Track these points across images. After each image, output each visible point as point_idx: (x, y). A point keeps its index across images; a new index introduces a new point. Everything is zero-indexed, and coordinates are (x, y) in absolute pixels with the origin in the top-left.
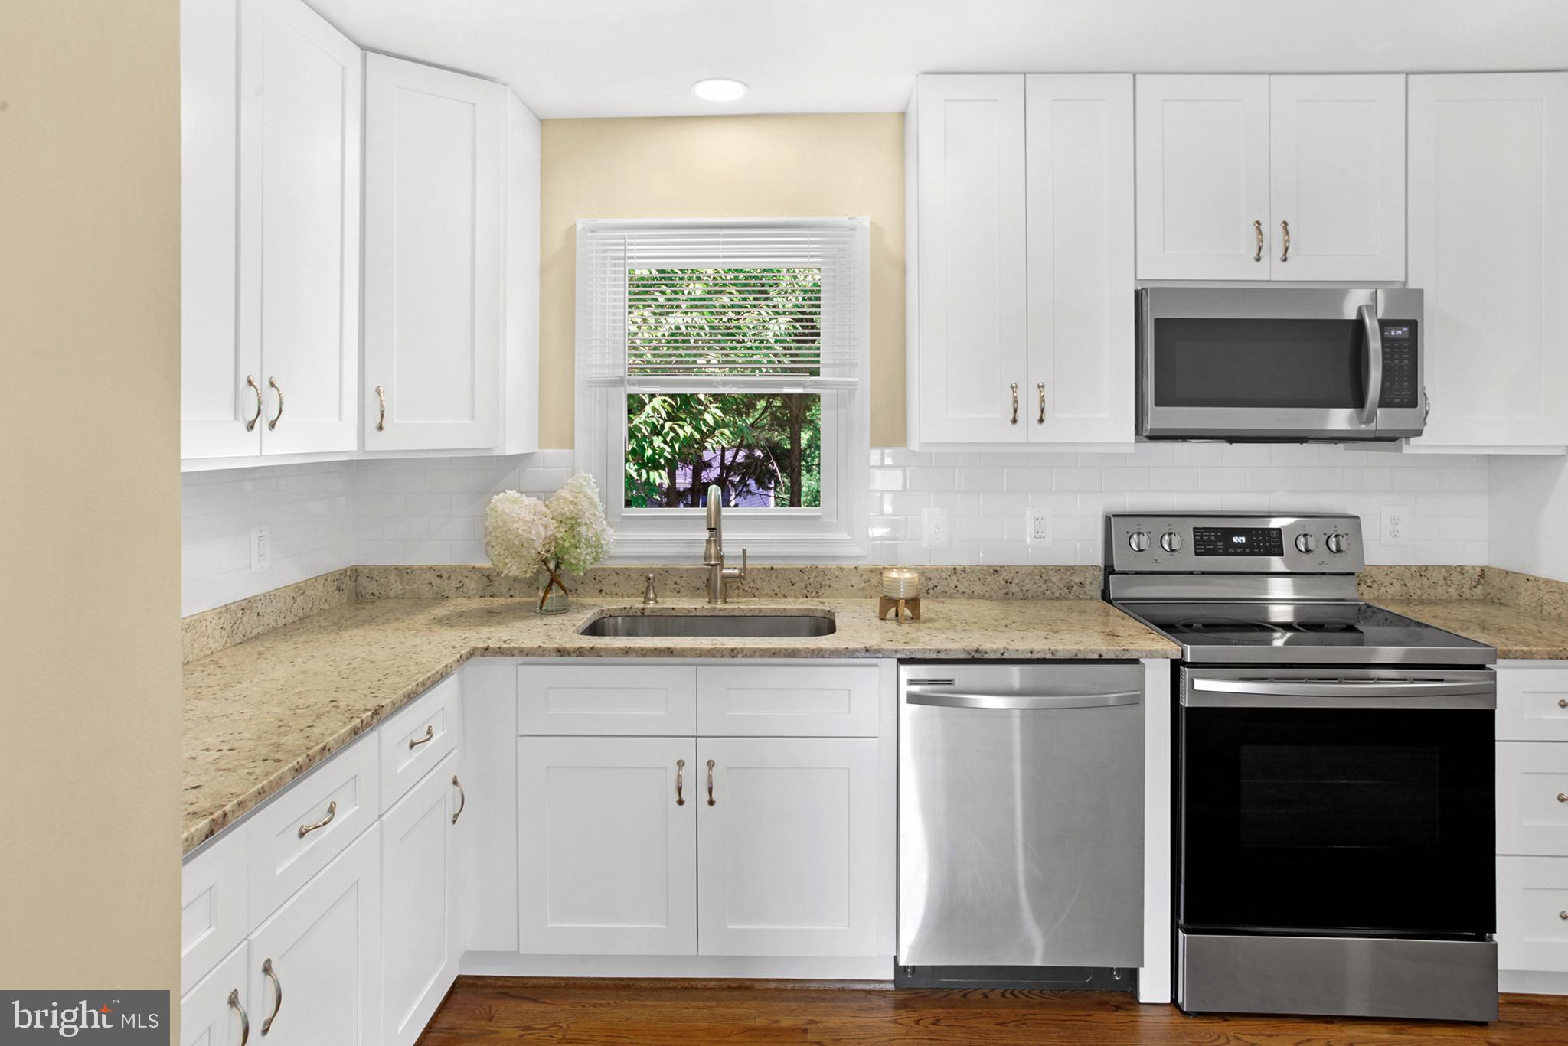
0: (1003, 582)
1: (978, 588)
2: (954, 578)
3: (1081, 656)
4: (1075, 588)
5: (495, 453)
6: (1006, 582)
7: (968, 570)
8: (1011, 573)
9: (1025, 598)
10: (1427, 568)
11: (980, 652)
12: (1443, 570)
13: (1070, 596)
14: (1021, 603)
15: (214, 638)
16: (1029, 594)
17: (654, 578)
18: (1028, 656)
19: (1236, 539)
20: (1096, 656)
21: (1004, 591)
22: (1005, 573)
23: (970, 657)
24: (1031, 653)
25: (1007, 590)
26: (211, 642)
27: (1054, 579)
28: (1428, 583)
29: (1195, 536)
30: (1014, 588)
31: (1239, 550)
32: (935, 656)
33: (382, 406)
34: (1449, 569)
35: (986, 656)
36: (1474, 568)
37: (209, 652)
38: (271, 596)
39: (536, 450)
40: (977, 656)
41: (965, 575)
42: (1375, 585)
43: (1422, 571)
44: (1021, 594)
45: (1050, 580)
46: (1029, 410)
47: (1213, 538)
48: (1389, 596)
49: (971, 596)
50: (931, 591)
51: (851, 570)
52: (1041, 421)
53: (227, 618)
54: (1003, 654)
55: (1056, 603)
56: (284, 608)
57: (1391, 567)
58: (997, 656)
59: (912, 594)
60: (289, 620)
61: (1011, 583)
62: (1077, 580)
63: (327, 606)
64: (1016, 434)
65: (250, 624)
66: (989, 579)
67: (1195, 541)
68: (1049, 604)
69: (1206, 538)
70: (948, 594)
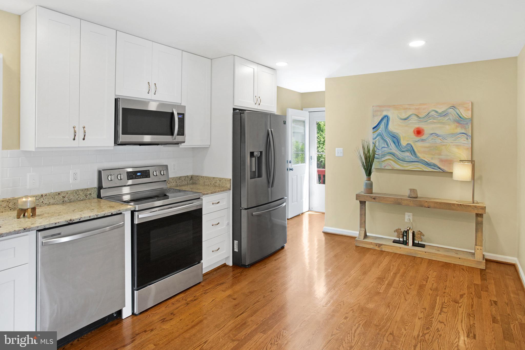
0: (62, 197)
1: (52, 201)
2: (42, 199)
3: (106, 215)
4: (88, 195)
6: (63, 197)
7: (48, 195)
8: (65, 194)
9: (70, 202)
10: (181, 177)
11: (72, 220)
12: (184, 177)
13: (87, 199)
14: (68, 204)
16: (72, 200)
18: (89, 218)
19: (138, 174)
20: (110, 214)
21: (62, 201)
22: (62, 194)
23: (68, 223)
24: (90, 217)
25: (64, 200)
27: (81, 194)
28: (181, 181)
29: (127, 174)
30: (66, 199)
31: (139, 177)
32: (54, 225)
34: (185, 177)
35: (74, 222)
36: (190, 176)
40: (71, 222)
41: (46, 197)
42: (170, 183)
43: (180, 178)
44: (69, 201)
45: (79, 194)
46: (80, 135)
47: (132, 174)
48: (173, 186)
49: (49, 204)
54: (80, 220)
55: (82, 202)
57: (173, 178)
58: (78, 220)
59: (33, 206)
61: (65, 197)
62: (89, 193)
64: (75, 144)
66: (56, 197)
67: (127, 176)
68: (79, 203)
69: (130, 175)
70: (39, 205)
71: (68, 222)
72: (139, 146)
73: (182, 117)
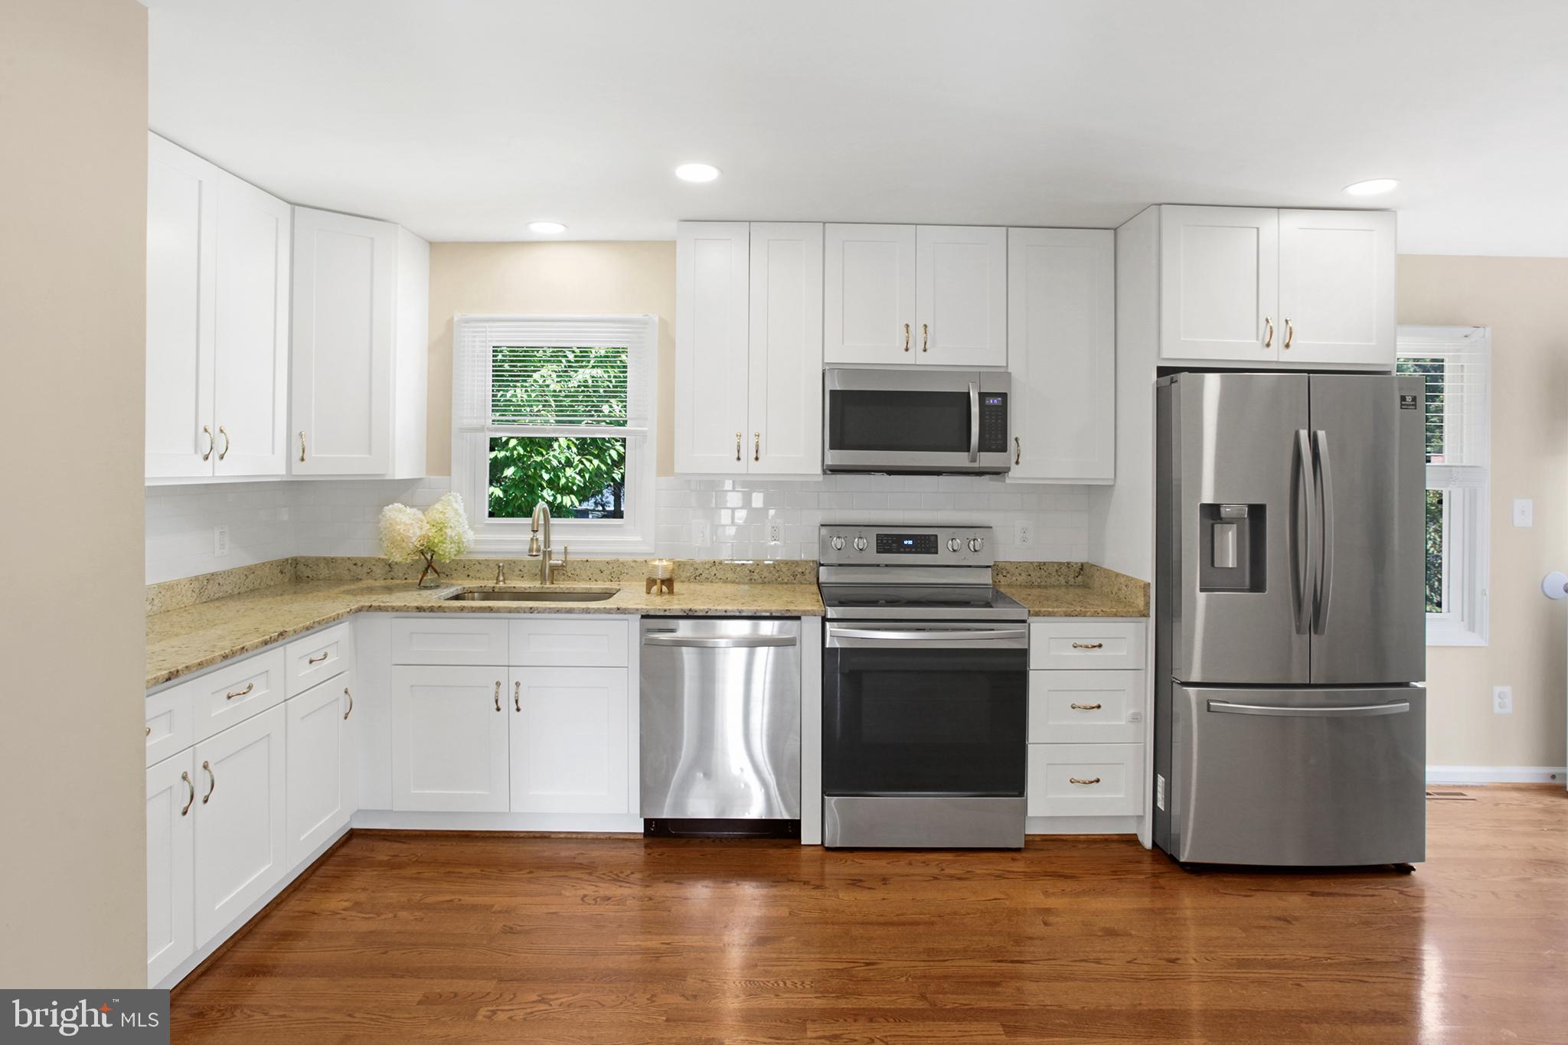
0: (748, 571)
1: (730, 576)
2: (714, 568)
3: (758, 614)
4: (799, 576)
5: (387, 478)
7: (723, 563)
8: (753, 565)
9: (764, 583)
10: (1044, 563)
12: (1056, 565)
13: (795, 581)
14: (760, 586)
15: (187, 596)
16: (766, 580)
17: (503, 566)
18: (724, 614)
19: (906, 542)
20: (768, 614)
21: (749, 578)
22: (749, 566)
24: (726, 611)
25: (751, 578)
26: (185, 599)
27: (784, 570)
28: (1045, 574)
29: (877, 540)
30: (756, 576)
31: (907, 550)
32: (662, 613)
33: (303, 445)
34: (1060, 564)
35: (696, 614)
36: (1076, 563)
37: (183, 606)
38: (229, 573)
39: (424, 476)
40: (690, 614)
41: (721, 567)
42: (1009, 575)
43: (1041, 566)
44: (760, 580)
45: (781, 571)
46: (749, 451)
47: (890, 542)
48: (1018, 584)
49: (726, 581)
50: (697, 578)
51: (642, 562)
52: (757, 459)
53: (196, 585)
54: (707, 612)
55: (785, 586)
56: (239, 581)
57: (1020, 562)
58: (704, 614)
59: (667, 576)
60: (243, 590)
61: (753, 571)
62: (800, 570)
63: (272, 584)
64: (739, 466)
65: (212, 590)
66: (738, 569)
67: (877, 543)
68: (780, 587)
69: (885, 541)
72: (886, 477)
73: (1000, 404)
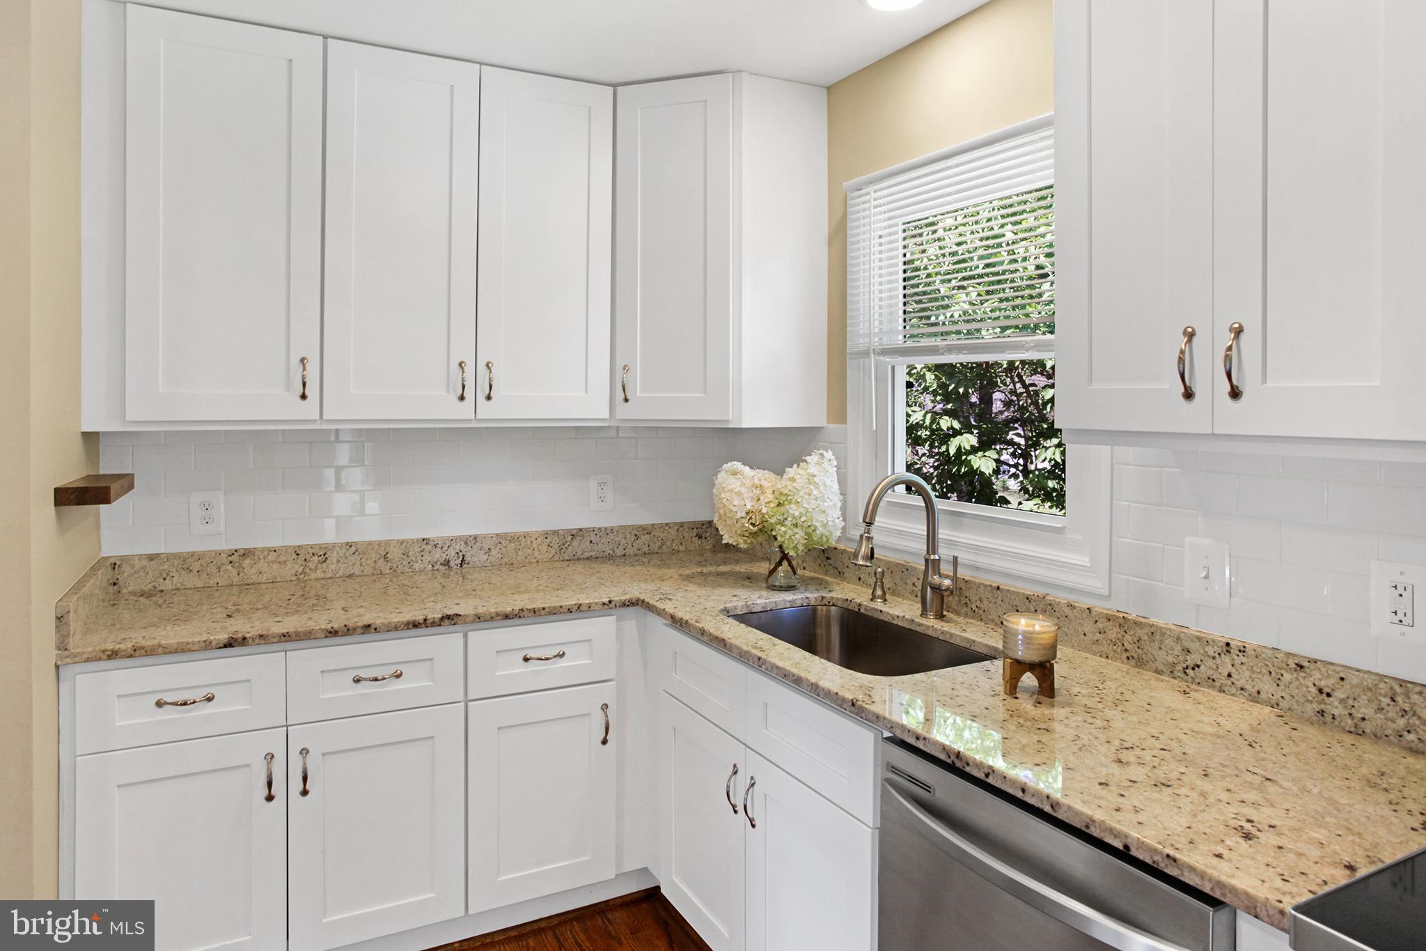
0: (1314, 690)
1: (1268, 686)
2: (1226, 659)
5: (731, 426)
6: (1321, 691)
7: (1249, 652)
8: (1328, 676)
9: (1360, 731)
11: (961, 760)
14: (1349, 737)
15: (540, 551)
16: (1368, 726)
17: (883, 572)
20: (1118, 844)
21: (1316, 707)
22: (1317, 675)
23: (949, 761)
25: (1322, 706)
26: (537, 554)
30: (1336, 707)
33: (623, 381)
35: (968, 769)
37: (535, 560)
38: (609, 531)
39: (824, 424)
41: (1244, 660)
44: (1351, 720)
50: (1190, 671)
51: (1082, 611)
53: (555, 541)
56: (623, 542)
58: (981, 775)
60: (630, 551)
61: (1329, 695)
63: (682, 548)
65: (579, 546)
66: (1287, 677)
70: (1217, 684)
71: (949, 757)
